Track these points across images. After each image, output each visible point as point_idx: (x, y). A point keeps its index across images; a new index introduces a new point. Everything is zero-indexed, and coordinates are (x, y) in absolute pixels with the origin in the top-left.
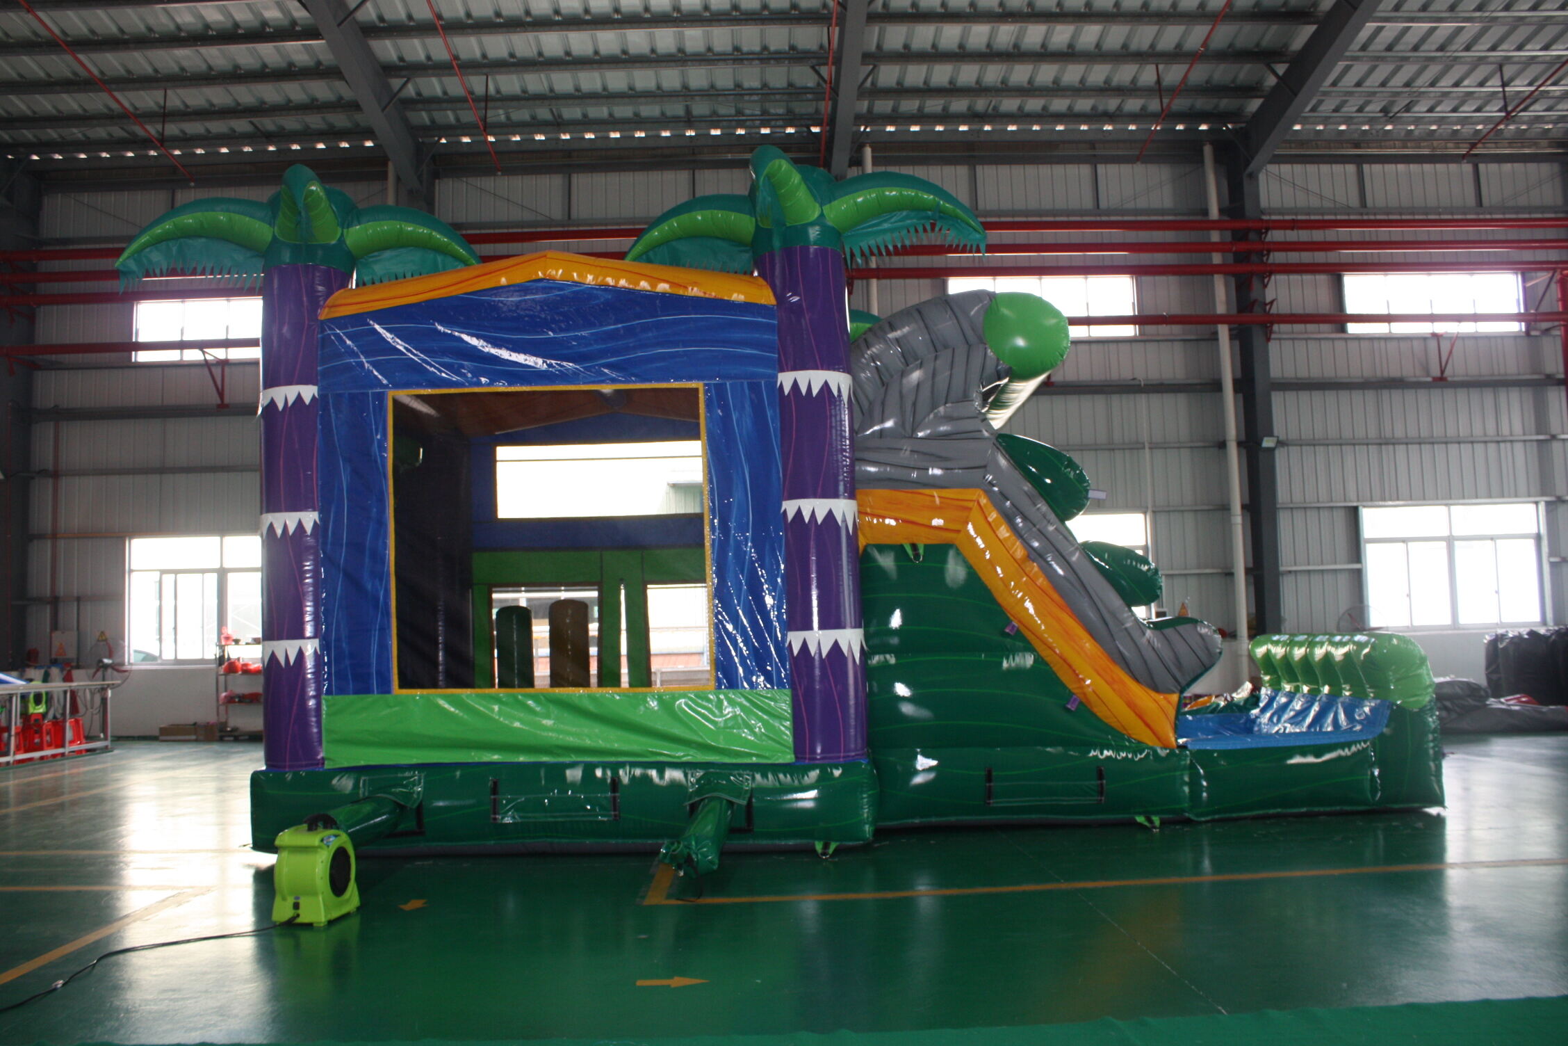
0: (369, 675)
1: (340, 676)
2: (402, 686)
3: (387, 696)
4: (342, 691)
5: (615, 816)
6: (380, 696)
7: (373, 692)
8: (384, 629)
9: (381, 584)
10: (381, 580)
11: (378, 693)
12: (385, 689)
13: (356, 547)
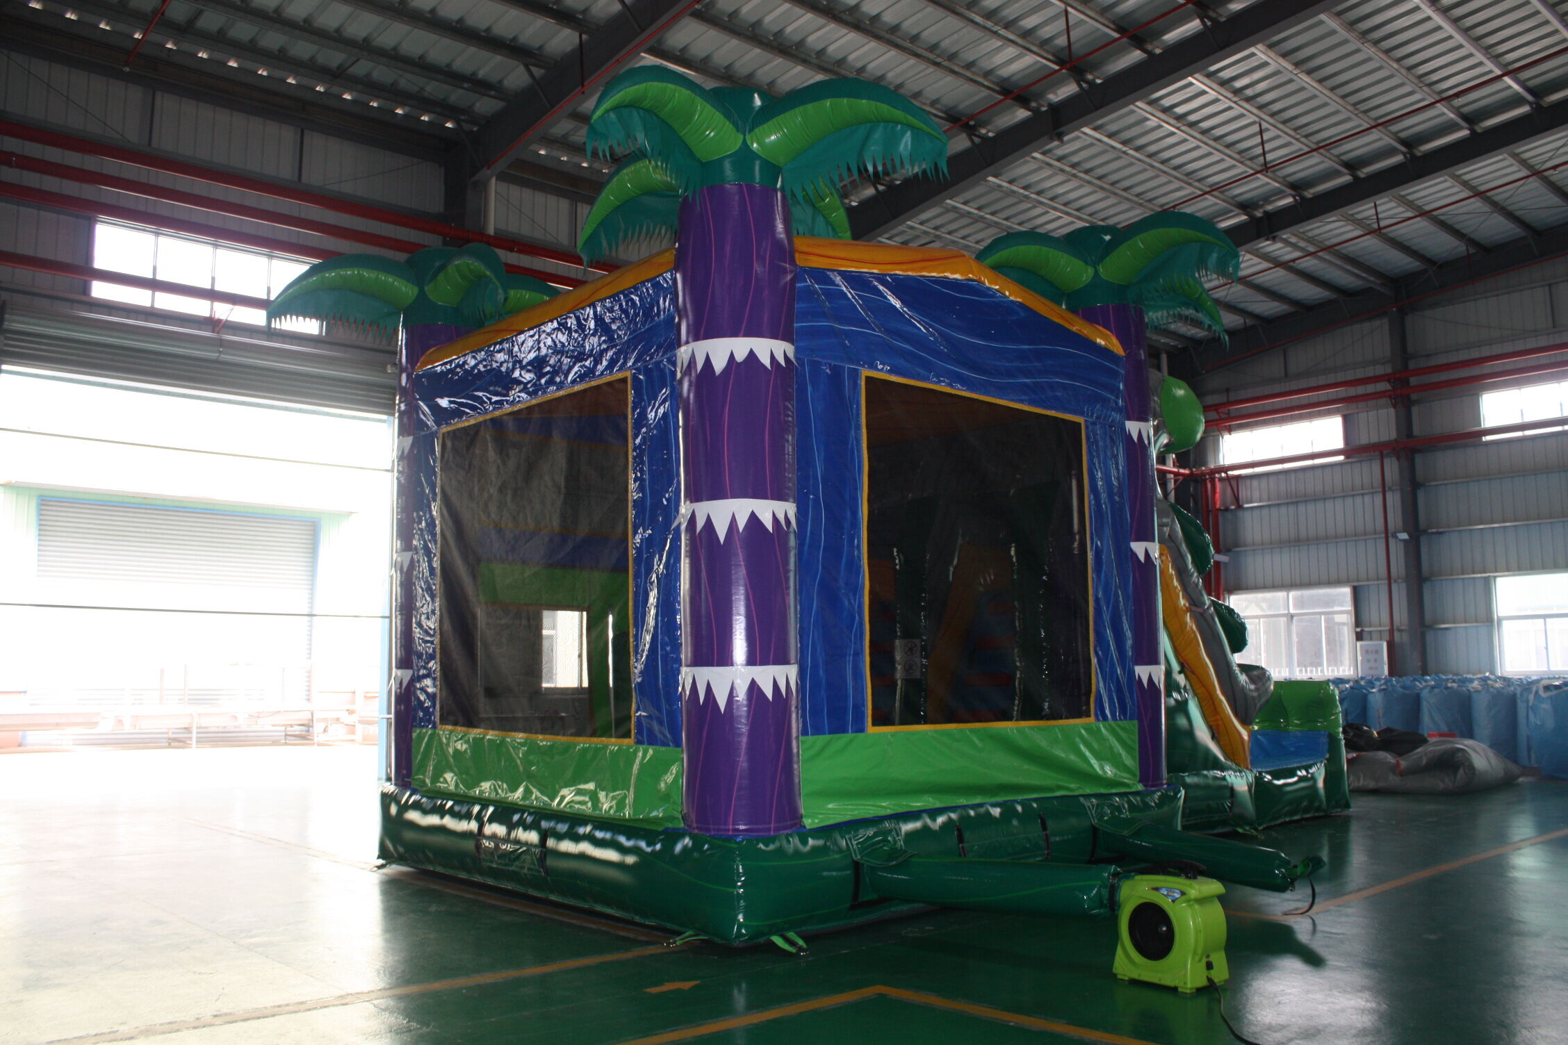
0: (845, 709)
1: (816, 712)
2: (874, 724)
3: (861, 735)
4: (818, 731)
5: (1048, 854)
6: (854, 735)
7: (848, 732)
8: (858, 654)
9: (855, 600)
10: (855, 595)
11: (852, 732)
12: (860, 729)
13: (834, 551)
